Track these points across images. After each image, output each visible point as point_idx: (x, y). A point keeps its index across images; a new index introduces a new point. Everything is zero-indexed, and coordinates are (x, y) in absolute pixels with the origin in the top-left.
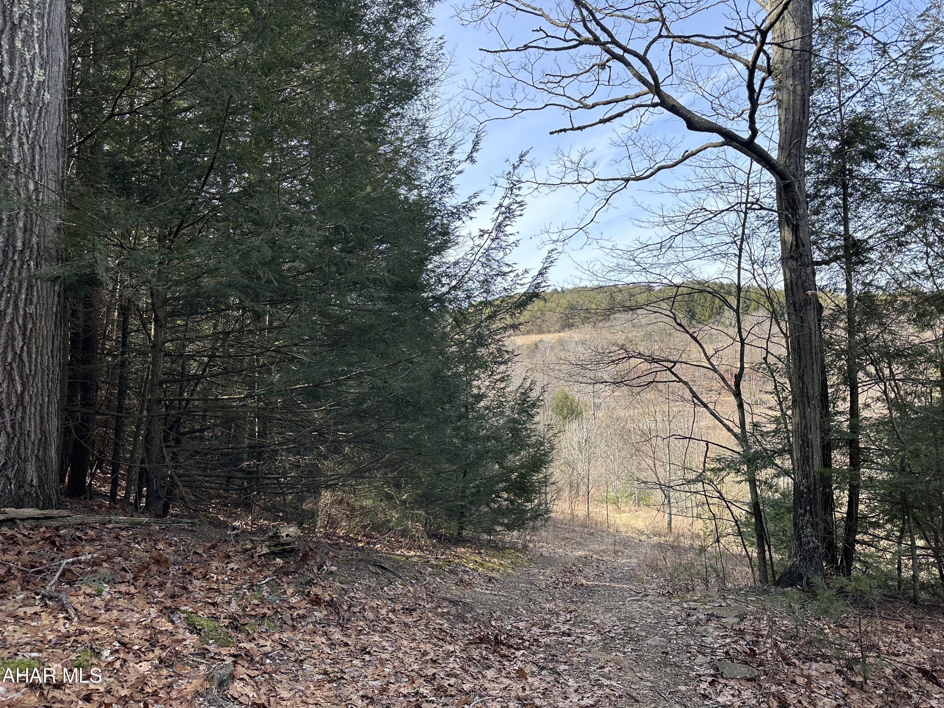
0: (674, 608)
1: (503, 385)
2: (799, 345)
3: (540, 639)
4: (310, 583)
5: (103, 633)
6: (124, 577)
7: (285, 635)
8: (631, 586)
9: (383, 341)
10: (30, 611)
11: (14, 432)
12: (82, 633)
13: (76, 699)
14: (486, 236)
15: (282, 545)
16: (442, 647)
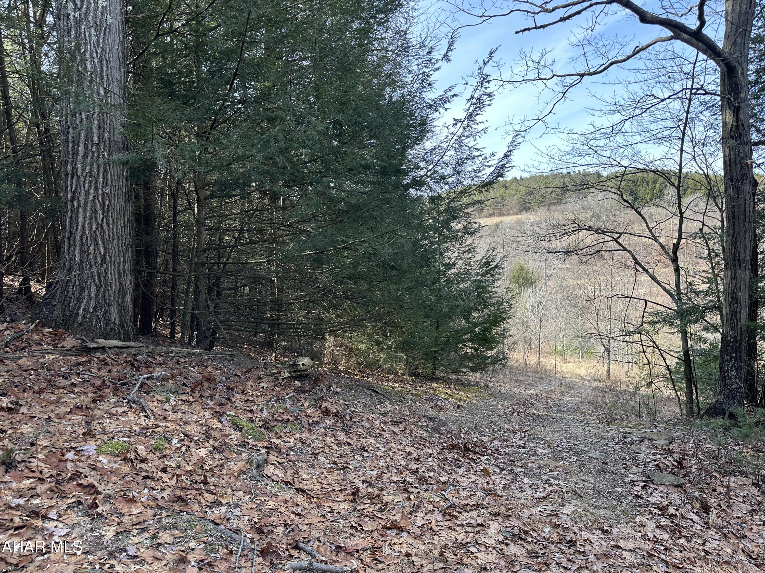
0: (611, 432)
1: (470, 256)
2: (734, 215)
3: (501, 450)
4: (321, 399)
5: (172, 427)
6: (185, 390)
7: (304, 435)
8: (575, 417)
9: (373, 217)
10: (120, 410)
11: (100, 283)
12: (157, 427)
13: (156, 470)
14: (459, 124)
15: (300, 371)
16: (422, 450)
